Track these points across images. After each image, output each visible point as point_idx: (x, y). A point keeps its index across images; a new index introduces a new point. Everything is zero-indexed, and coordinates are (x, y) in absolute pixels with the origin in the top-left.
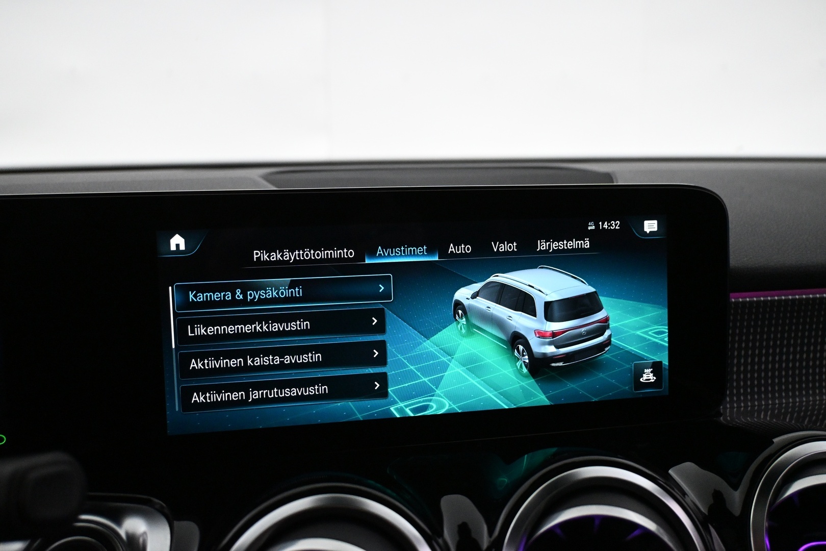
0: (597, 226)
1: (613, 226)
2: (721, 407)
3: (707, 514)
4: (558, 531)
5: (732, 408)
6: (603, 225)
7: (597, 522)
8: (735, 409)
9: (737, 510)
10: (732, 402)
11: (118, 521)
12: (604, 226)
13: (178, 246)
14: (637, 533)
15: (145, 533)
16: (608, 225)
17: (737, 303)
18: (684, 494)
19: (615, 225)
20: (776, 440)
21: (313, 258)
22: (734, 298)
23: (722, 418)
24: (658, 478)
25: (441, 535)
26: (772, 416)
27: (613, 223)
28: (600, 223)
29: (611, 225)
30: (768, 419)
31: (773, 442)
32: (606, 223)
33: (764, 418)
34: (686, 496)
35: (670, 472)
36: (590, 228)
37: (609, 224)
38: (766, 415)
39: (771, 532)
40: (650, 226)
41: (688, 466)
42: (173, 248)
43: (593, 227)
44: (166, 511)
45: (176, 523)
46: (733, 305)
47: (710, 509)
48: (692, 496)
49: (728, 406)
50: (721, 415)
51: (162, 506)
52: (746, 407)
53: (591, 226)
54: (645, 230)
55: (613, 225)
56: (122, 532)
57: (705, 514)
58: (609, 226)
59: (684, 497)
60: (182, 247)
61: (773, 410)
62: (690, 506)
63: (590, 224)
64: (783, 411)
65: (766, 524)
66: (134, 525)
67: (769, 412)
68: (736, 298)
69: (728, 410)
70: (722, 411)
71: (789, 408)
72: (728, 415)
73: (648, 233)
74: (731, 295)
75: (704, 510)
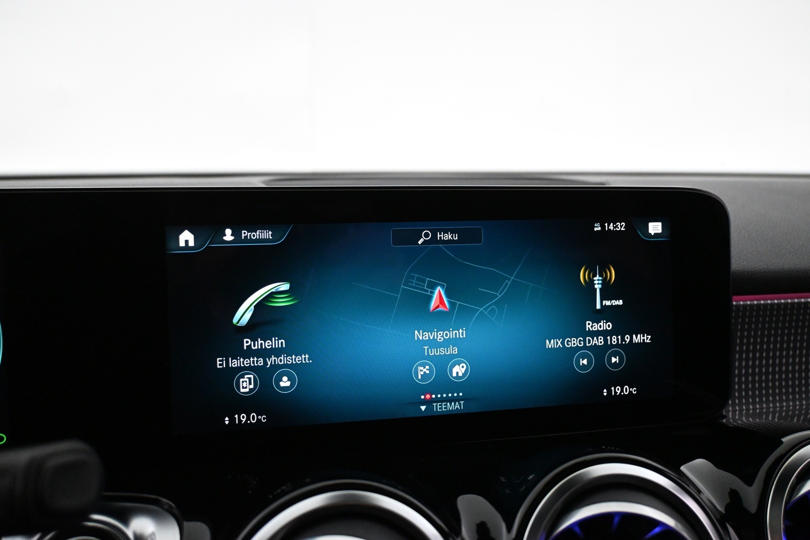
0: (603, 227)
1: (618, 228)
2: (724, 410)
3: (724, 512)
4: (577, 530)
5: (734, 411)
6: (608, 226)
7: (617, 520)
8: (744, 412)
9: (753, 509)
10: (734, 404)
11: (126, 521)
12: (610, 228)
13: (187, 242)
14: (657, 530)
15: (153, 534)
16: (613, 226)
17: (738, 306)
18: (699, 492)
19: (621, 226)
20: (784, 440)
22: (735, 301)
23: (724, 420)
25: (458, 533)
26: (780, 418)
27: (618, 225)
28: (606, 224)
29: (617, 226)
30: (776, 420)
31: (782, 442)
32: (612, 224)
33: (773, 419)
34: (701, 494)
35: (683, 468)
36: (596, 229)
37: (615, 226)
38: (773, 417)
40: (655, 228)
41: (701, 462)
42: (182, 244)
43: (599, 229)
44: (176, 512)
45: (186, 524)
46: (734, 309)
47: (727, 508)
48: (707, 494)
49: (730, 409)
50: (725, 417)
51: (170, 506)
52: (755, 409)
53: (597, 227)
54: (650, 232)
55: (619, 226)
56: (130, 533)
57: (722, 513)
58: (614, 227)
60: (191, 243)
61: (781, 412)
62: (707, 504)
63: (596, 225)
64: (790, 413)
66: (141, 524)
67: (777, 414)
68: (739, 302)
69: (730, 413)
70: (724, 413)
71: (796, 410)
72: (731, 417)
73: (653, 234)
74: (734, 297)
75: (721, 508)
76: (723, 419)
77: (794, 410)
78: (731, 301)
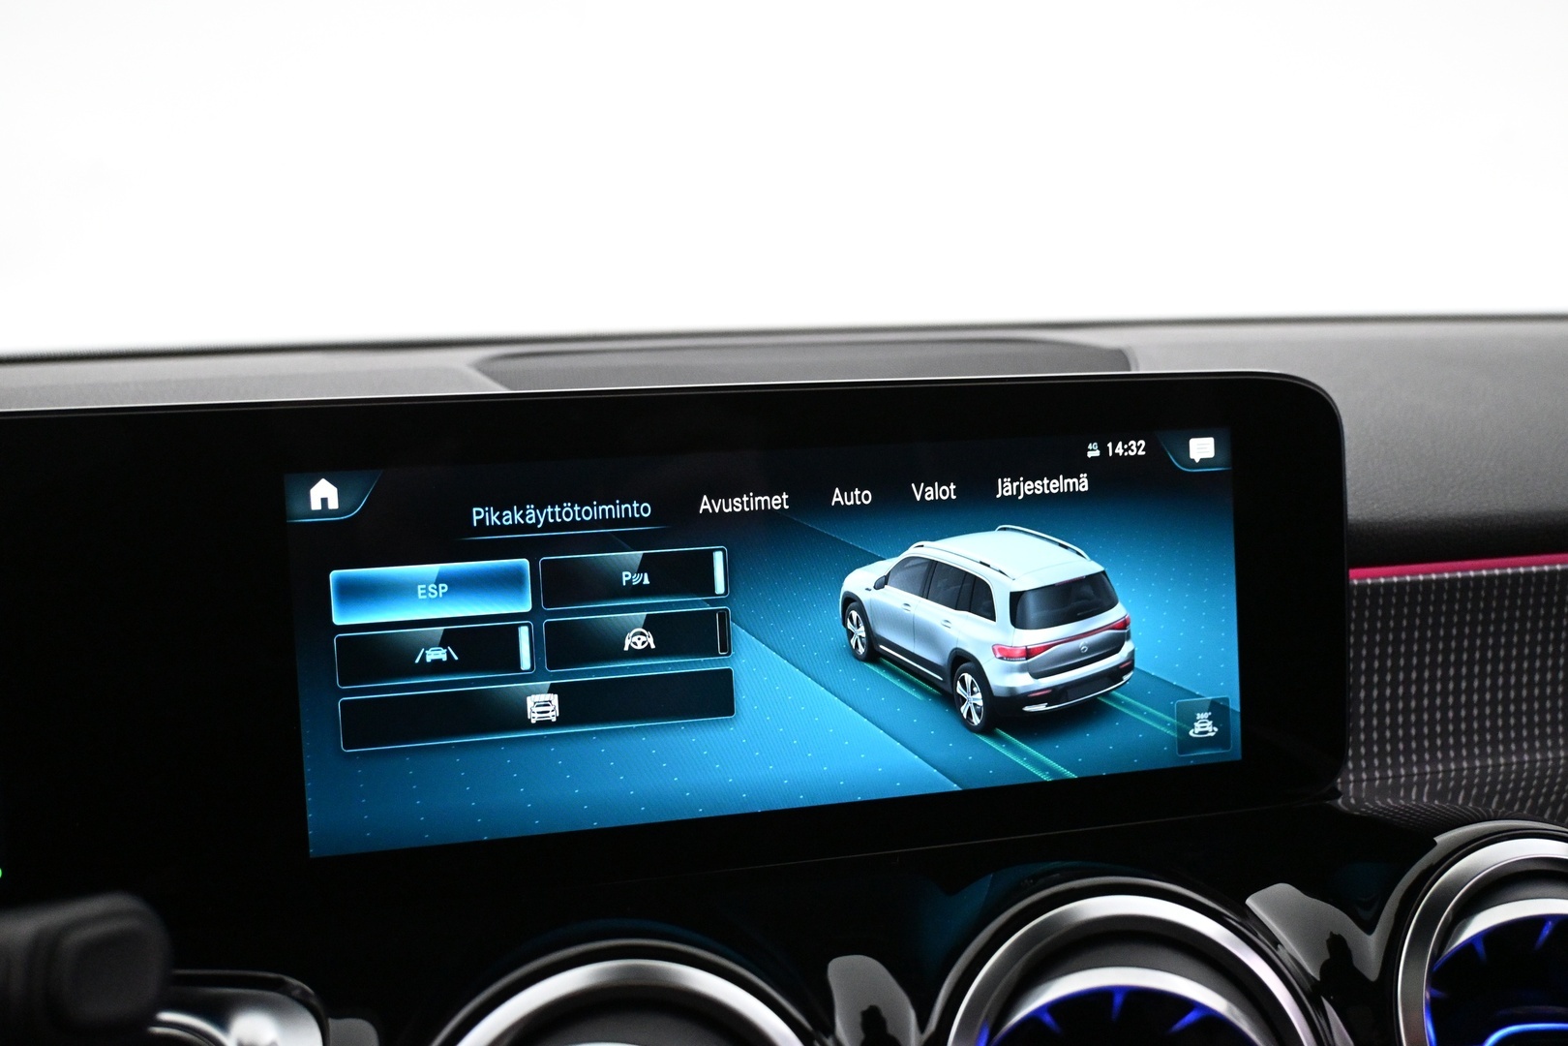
0: (1103, 449)
1: (1133, 451)
2: (1339, 780)
3: (1319, 979)
4: (1047, 1018)
5: (1358, 781)
6: (1114, 448)
7: (1118, 1000)
8: (1364, 784)
9: (1372, 972)
10: (1357, 769)
11: (223, 1023)
12: (1117, 451)
13: (324, 501)
14: (1191, 1017)
15: (274, 1044)
16: (1123, 448)
17: (1362, 588)
18: (1275, 942)
19: (1137, 448)
20: (1438, 839)
21: (578, 519)
22: (1358, 579)
23: (1340, 801)
24: (1228, 914)
25: (829, 1029)
26: (1432, 795)
27: (1132, 445)
28: (1110, 445)
29: (1129, 448)
30: (1425, 799)
31: (1435, 843)
32: (1120, 444)
33: (1417, 799)
34: (1279, 946)
35: (1250, 902)
36: (1090, 454)
37: (1126, 447)
38: (1420, 794)
39: (1436, 1009)
40: (1202, 448)
41: (1282, 890)
42: (316, 505)
43: (1097, 453)
44: (314, 1002)
45: (332, 1023)
46: (1355, 593)
47: (1325, 969)
48: (1290, 948)
49: (1351, 777)
50: (1338, 794)
51: (304, 992)
52: (1384, 778)
53: (1092, 450)
54: (1192, 457)
55: (1134, 448)
56: (230, 1043)
57: (1314, 979)
58: (1125, 450)
59: (1276, 948)
60: (333, 504)
61: (1433, 783)
62: (1289, 965)
63: (1090, 447)
64: (1452, 784)
65: (1426, 995)
66: (252, 1027)
67: (1427, 788)
68: (1360, 578)
69: (1351, 786)
70: (1339, 787)
71: (1462, 778)
72: (1351, 794)
73: (1197, 461)
74: (1352, 572)
75: (1313, 971)
76: (1338, 797)
77: (1458, 779)
78: (1345, 578)
